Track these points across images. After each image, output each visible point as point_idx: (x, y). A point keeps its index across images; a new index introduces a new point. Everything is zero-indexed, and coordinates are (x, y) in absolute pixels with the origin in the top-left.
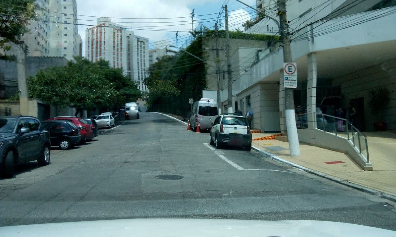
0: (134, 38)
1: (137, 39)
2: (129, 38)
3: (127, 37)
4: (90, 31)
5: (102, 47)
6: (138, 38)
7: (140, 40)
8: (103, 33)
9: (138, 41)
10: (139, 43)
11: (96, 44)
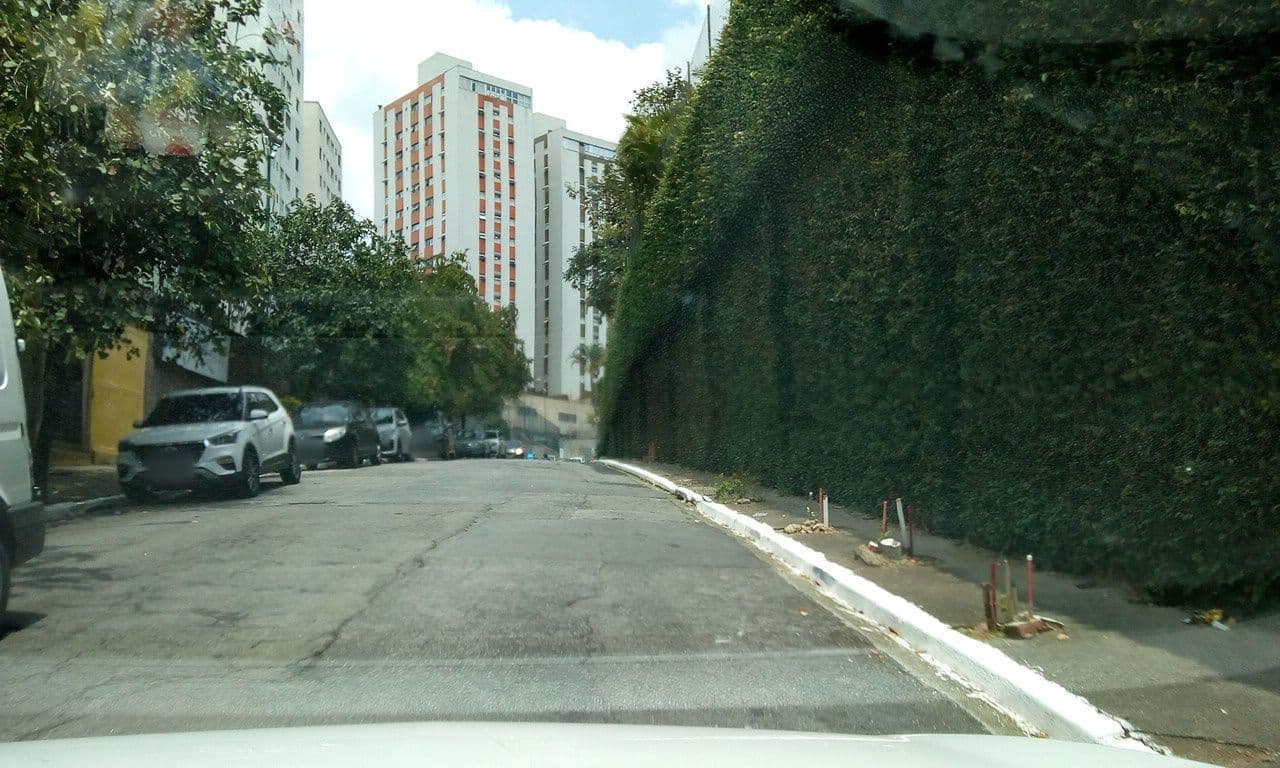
0: (566, 144)
1: (576, 147)
2: (546, 147)
3: (537, 141)
4: (391, 115)
5: (436, 183)
6: (582, 144)
7: (591, 151)
8: (436, 118)
9: (583, 157)
10: (588, 164)
11: (410, 169)
